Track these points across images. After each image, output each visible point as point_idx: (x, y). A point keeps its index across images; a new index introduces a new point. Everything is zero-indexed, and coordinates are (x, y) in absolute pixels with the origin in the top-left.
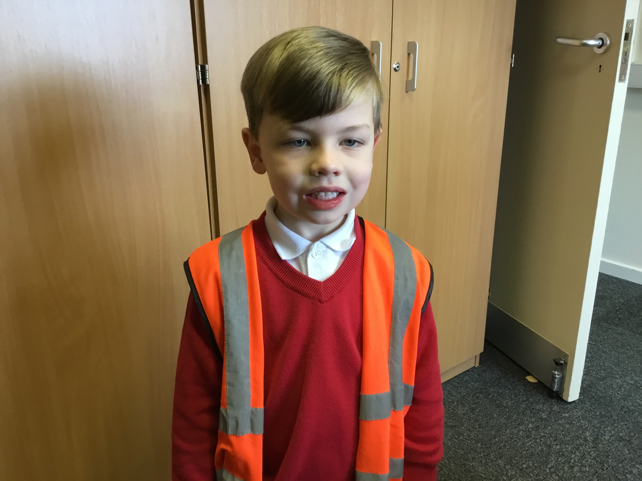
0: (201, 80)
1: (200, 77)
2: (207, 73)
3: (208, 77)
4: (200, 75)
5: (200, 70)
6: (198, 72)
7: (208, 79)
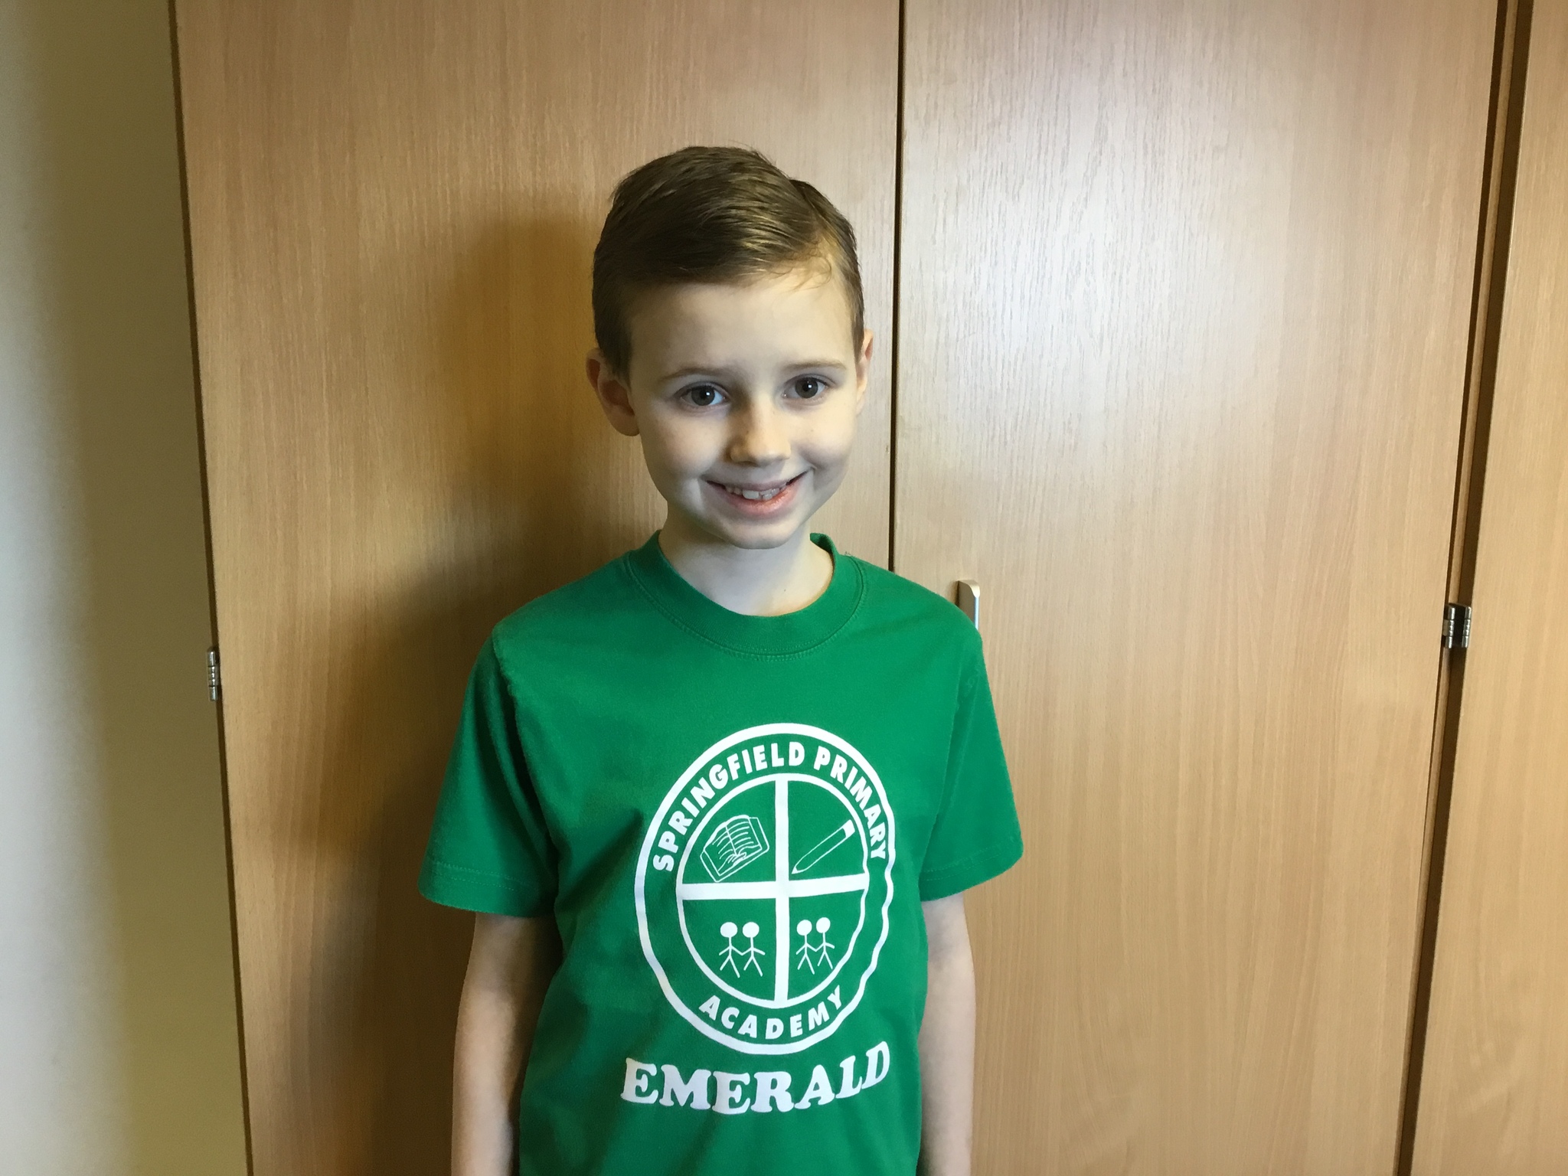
0: (1451, 638)
1: (1451, 632)
2: (1467, 624)
3: (1468, 631)
4: (1452, 627)
5: (1453, 617)
6: (1447, 621)
7: (1467, 637)
